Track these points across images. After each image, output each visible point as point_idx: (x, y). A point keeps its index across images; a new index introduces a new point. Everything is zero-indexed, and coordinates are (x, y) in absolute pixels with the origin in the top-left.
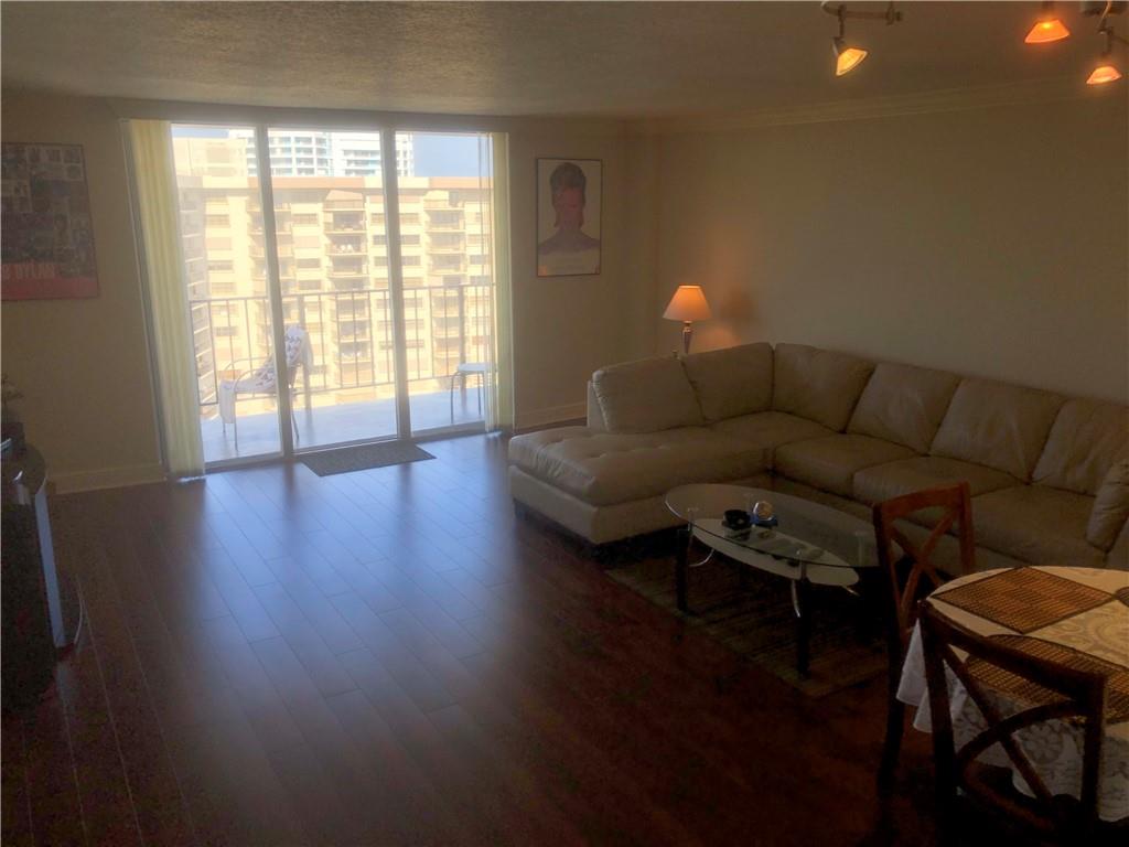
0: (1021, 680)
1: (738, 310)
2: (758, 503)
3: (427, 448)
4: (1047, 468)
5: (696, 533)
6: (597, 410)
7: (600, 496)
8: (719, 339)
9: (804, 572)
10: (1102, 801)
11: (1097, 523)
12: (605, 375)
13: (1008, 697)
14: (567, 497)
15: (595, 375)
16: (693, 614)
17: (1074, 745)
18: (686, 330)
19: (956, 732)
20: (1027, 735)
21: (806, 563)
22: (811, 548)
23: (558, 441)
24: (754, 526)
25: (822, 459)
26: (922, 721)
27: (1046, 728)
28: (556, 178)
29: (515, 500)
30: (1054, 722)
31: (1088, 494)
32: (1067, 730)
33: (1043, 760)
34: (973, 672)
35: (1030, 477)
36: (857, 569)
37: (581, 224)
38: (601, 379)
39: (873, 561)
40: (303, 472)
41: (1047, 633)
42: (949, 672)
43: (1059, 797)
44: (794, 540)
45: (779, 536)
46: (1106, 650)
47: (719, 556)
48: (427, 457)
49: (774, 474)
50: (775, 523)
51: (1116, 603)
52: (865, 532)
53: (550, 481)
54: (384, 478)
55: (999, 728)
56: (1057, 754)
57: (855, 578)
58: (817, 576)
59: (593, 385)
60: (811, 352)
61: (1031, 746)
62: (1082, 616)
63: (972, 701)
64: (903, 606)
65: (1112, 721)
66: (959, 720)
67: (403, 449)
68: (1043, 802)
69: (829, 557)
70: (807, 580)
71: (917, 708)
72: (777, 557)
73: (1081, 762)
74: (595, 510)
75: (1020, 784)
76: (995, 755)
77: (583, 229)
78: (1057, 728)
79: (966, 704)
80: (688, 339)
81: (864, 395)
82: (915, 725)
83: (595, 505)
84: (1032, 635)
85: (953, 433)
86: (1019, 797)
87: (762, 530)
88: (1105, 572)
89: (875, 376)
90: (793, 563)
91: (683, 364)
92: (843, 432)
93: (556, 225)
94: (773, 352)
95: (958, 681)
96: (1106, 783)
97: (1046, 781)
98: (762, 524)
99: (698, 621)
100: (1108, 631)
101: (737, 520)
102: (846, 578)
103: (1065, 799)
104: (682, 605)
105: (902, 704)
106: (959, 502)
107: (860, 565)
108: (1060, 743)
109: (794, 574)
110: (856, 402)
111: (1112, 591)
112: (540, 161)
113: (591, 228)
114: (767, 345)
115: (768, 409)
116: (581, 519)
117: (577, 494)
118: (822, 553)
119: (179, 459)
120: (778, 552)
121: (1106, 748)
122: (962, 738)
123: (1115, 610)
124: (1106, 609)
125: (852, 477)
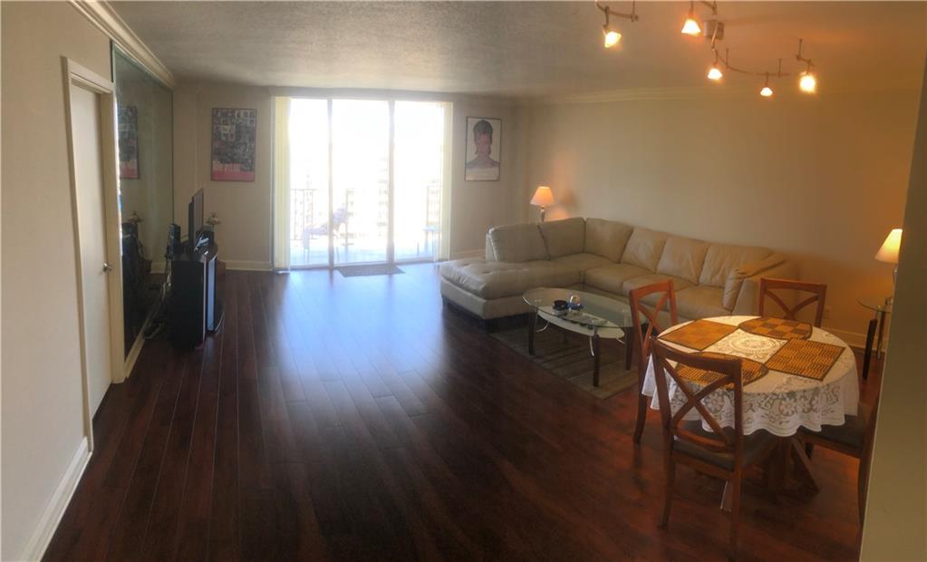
0: (703, 372)
1: (569, 201)
2: (571, 297)
3: (400, 267)
4: (705, 277)
5: (540, 313)
6: (491, 250)
7: (488, 293)
8: (559, 215)
9: (596, 332)
10: (744, 426)
11: (727, 298)
12: (496, 230)
13: (697, 383)
14: (470, 294)
15: (490, 231)
16: (539, 357)
17: (729, 400)
18: (542, 211)
19: (672, 406)
20: (707, 400)
21: (599, 327)
22: (601, 320)
23: (466, 265)
24: (570, 309)
25: (608, 276)
26: (654, 404)
27: (716, 395)
28: (476, 128)
29: (443, 296)
30: (718, 390)
31: (722, 288)
32: (724, 393)
33: (716, 411)
34: (680, 373)
35: (698, 281)
36: (623, 329)
37: (490, 153)
38: (493, 233)
39: (631, 325)
40: (337, 274)
41: (712, 349)
42: (668, 375)
43: (725, 429)
44: (591, 316)
45: (584, 314)
46: (738, 352)
47: (552, 325)
48: (400, 272)
49: (583, 284)
50: (581, 307)
51: (739, 330)
52: (626, 310)
53: (461, 286)
54: (378, 281)
55: (693, 399)
56: (721, 407)
57: (622, 334)
58: (603, 334)
59: (489, 236)
60: (603, 222)
61: (710, 406)
62: (726, 338)
63: (679, 389)
64: (645, 345)
65: (745, 384)
66: (673, 400)
67: (389, 267)
68: (718, 433)
69: (609, 324)
70: (598, 336)
71: (652, 398)
72: (583, 325)
73: (733, 408)
74: (485, 301)
75: (706, 427)
76: (693, 415)
77: (491, 156)
78: (721, 393)
79: (676, 391)
80: (543, 215)
81: (629, 243)
82: (651, 407)
83: (485, 298)
84: (706, 350)
85: (666, 264)
86: (706, 434)
87: (574, 311)
88: (733, 317)
89: (633, 235)
90: (590, 327)
91: (539, 227)
92: (619, 263)
93: (476, 153)
94: (585, 222)
95: (672, 379)
96: (745, 416)
97: (718, 421)
98: (575, 308)
99: (540, 361)
100: (738, 343)
101: (560, 306)
102: (618, 334)
103: (727, 429)
104: (531, 352)
105: (646, 397)
106: (669, 289)
107: (625, 326)
108: (723, 401)
109: (591, 333)
110: (625, 246)
111: (737, 325)
112: (469, 119)
113: (494, 156)
114: (582, 218)
115: (583, 252)
116: (477, 306)
117: (475, 293)
118: (606, 322)
119: (279, 261)
120: (584, 322)
121: (745, 398)
122: (675, 409)
123: (739, 333)
124: (735, 333)
125: (622, 284)
